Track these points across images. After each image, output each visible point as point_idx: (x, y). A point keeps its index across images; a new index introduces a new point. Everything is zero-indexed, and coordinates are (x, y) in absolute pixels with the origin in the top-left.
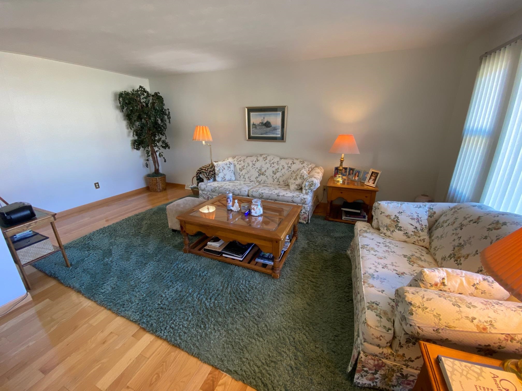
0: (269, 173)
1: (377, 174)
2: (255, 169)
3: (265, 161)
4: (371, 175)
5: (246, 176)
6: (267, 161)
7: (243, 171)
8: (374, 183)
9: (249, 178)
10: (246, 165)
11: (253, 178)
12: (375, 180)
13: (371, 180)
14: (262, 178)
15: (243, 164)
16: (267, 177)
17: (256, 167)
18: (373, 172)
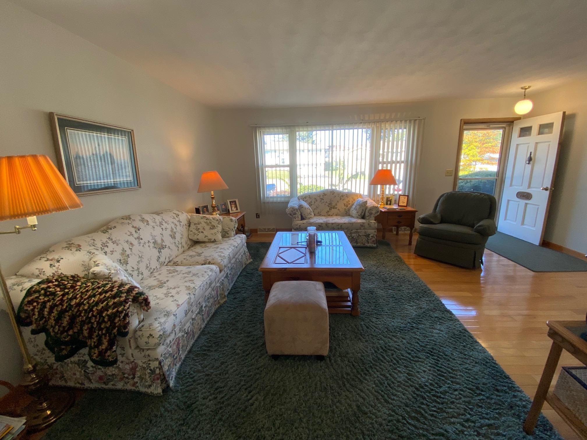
0: (168, 241)
1: (235, 202)
2: (147, 244)
3: (148, 224)
4: (231, 205)
5: (143, 268)
6: (150, 222)
7: (129, 260)
8: (237, 209)
9: (147, 267)
10: (126, 247)
11: (154, 264)
12: (236, 207)
13: (233, 208)
14: (165, 253)
15: (119, 249)
16: (169, 247)
17: (145, 240)
18: (230, 202)
